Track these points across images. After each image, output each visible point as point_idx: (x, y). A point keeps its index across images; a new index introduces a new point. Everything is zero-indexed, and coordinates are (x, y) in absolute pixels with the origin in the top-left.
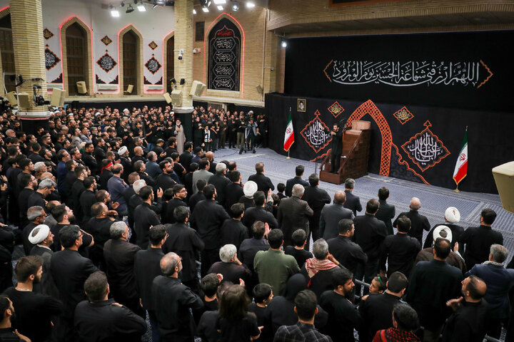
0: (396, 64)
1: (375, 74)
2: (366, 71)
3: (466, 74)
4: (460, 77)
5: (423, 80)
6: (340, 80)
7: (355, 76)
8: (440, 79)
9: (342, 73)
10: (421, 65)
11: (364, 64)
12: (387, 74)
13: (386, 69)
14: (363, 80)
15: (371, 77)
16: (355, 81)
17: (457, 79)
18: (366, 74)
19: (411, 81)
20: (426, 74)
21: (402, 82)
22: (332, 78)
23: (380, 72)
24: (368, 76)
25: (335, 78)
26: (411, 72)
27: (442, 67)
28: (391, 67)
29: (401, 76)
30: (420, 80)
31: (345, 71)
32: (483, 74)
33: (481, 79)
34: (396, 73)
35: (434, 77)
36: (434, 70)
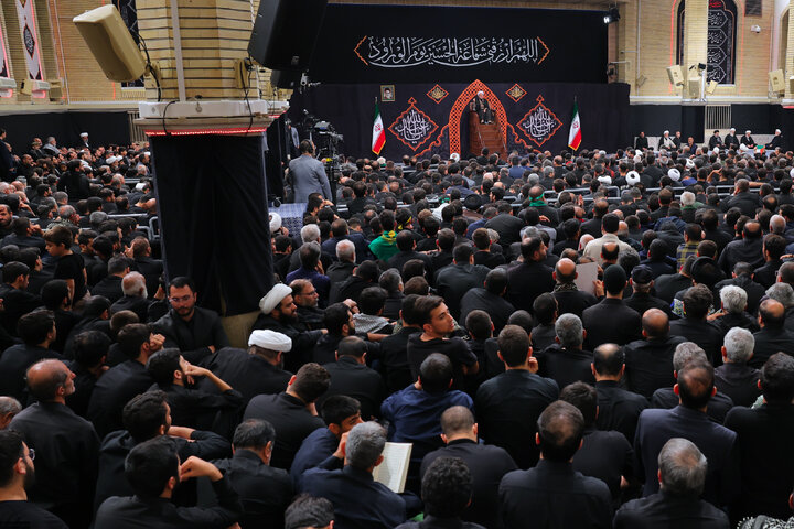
0: (452, 41)
1: (428, 53)
2: (416, 49)
3: (526, 50)
4: (520, 54)
5: (484, 58)
6: (380, 62)
7: (401, 55)
8: (502, 57)
9: (383, 53)
10: (481, 42)
11: (411, 41)
12: (442, 53)
13: (441, 47)
14: (413, 61)
15: (422, 57)
16: (402, 63)
17: (519, 57)
18: (416, 53)
19: (471, 60)
20: (487, 52)
21: (461, 61)
22: (368, 59)
23: (433, 50)
24: (419, 56)
25: (372, 60)
26: (470, 50)
27: (503, 44)
28: (446, 44)
29: (459, 54)
30: (481, 59)
31: (386, 50)
32: (542, 51)
33: (540, 57)
34: (453, 51)
35: (496, 55)
36: (494, 48)
